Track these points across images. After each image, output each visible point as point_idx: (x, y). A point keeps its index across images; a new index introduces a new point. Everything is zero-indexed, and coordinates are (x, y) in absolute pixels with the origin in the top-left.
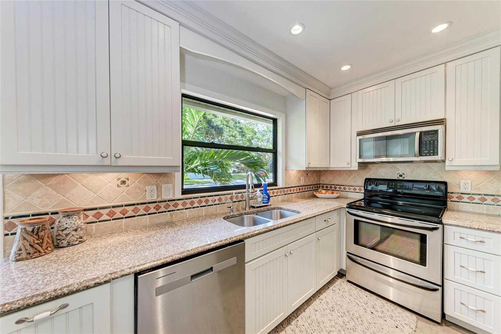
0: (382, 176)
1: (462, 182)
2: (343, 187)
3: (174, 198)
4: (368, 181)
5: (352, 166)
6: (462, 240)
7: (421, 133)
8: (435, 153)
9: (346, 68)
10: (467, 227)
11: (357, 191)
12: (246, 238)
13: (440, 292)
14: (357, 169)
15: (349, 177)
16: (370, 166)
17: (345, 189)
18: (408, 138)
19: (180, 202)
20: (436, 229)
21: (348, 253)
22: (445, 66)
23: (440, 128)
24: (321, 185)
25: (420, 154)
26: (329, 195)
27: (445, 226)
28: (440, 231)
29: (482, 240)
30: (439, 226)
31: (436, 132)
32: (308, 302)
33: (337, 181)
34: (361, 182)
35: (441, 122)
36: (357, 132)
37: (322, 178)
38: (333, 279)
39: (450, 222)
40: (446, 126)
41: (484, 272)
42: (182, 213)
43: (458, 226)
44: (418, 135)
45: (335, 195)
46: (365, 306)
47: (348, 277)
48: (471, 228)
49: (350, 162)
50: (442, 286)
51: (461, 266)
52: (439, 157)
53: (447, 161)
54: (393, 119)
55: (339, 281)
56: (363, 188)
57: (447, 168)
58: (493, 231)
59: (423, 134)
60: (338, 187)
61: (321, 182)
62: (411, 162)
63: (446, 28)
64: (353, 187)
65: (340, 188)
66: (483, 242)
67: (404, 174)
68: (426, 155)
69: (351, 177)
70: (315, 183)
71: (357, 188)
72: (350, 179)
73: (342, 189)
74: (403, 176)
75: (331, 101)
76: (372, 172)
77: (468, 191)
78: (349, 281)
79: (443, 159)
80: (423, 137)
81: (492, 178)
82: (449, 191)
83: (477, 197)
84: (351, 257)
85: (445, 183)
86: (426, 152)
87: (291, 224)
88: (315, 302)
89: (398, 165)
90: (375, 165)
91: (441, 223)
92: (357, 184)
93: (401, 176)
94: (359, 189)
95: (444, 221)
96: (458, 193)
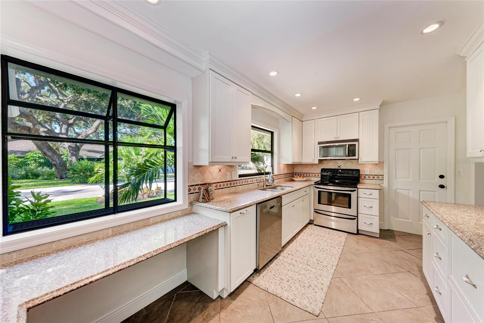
0: (330, 167)
1: (366, 169)
2: (308, 174)
3: (236, 179)
4: (323, 170)
5: (315, 161)
6: (365, 194)
7: (349, 145)
8: (354, 155)
9: (314, 108)
10: (366, 189)
11: (317, 176)
12: (282, 195)
13: (356, 219)
14: (318, 163)
15: (312, 168)
16: (324, 161)
17: (309, 175)
18: (343, 147)
19: (238, 182)
20: (355, 190)
21: (314, 209)
22: (359, 113)
23: (356, 143)
24: (295, 174)
25: (349, 156)
26: (301, 179)
27: (358, 189)
28: (356, 192)
29: (371, 193)
30: (356, 189)
31: (355, 145)
32: (298, 233)
33: (305, 170)
34: (319, 171)
35: (357, 140)
36: (318, 142)
37: (295, 169)
38: (307, 225)
39: (360, 187)
40: (359, 142)
41: (372, 207)
42: (239, 187)
43: (363, 188)
44: (347, 146)
45: (305, 179)
46: (325, 232)
47: (315, 223)
48: (368, 189)
49: (314, 159)
50: (357, 216)
51: (364, 206)
52: (356, 157)
53: (359, 159)
54: (336, 137)
55: (310, 226)
56: (320, 175)
57: (359, 163)
58: (375, 189)
59: (349, 146)
60: (305, 174)
61: (295, 172)
62: (344, 159)
63: (358, 100)
64: (314, 174)
65: (306, 175)
66: (372, 194)
67: (340, 166)
68: (351, 156)
69: (313, 168)
70: (292, 172)
71: (317, 174)
72: (312, 169)
73: (308, 176)
74: (340, 167)
75: (303, 122)
76: (324, 165)
77: (368, 174)
78: (315, 225)
79: (358, 158)
80: (350, 147)
81: (377, 167)
82: (360, 174)
83: (371, 176)
84: (317, 211)
85: (358, 170)
86: (351, 154)
87: (294, 191)
88: (301, 234)
89: (338, 161)
90: (326, 161)
91: (357, 188)
92: (317, 172)
93: (339, 167)
94: (317, 175)
95: (358, 187)
96: (364, 175)
